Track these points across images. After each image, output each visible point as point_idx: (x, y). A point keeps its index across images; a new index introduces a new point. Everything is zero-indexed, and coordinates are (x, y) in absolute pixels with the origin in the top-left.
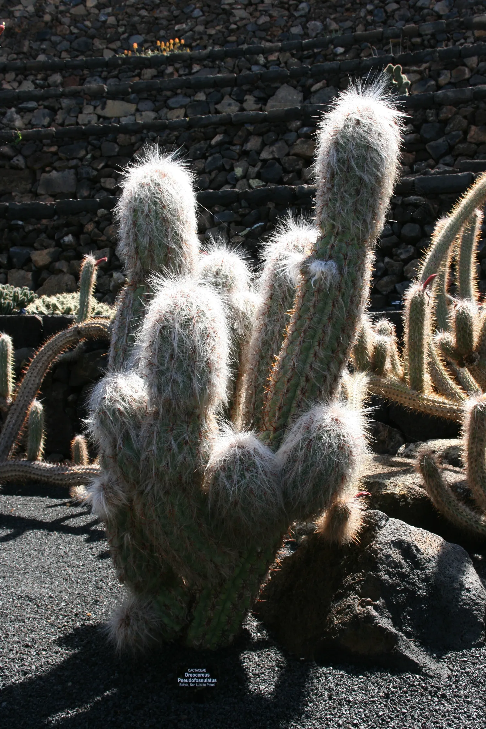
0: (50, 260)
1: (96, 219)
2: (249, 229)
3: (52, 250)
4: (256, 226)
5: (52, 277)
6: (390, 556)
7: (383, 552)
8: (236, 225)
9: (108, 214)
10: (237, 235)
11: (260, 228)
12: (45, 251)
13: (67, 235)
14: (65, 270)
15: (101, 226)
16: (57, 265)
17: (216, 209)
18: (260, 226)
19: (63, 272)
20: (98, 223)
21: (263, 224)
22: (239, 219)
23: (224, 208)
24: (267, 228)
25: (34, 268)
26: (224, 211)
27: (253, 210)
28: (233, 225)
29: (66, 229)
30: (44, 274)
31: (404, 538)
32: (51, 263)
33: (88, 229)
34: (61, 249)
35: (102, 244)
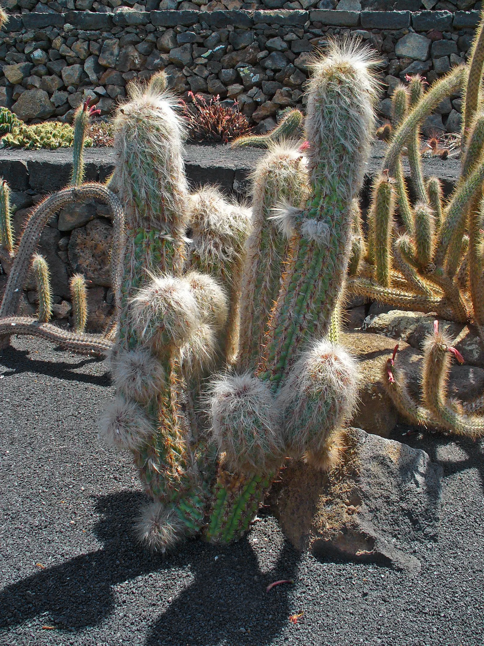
0: (22, 75)
1: (63, 34)
2: (211, 51)
3: (23, 64)
4: (217, 48)
5: (26, 92)
6: (370, 470)
7: (364, 467)
8: (198, 46)
9: (74, 29)
10: (200, 56)
11: (221, 51)
12: (17, 66)
13: (36, 49)
14: (38, 86)
15: (68, 42)
16: (29, 80)
17: (178, 29)
18: (221, 48)
19: (36, 87)
20: (65, 38)
21: (224, 46)
22: (201, 41)
23: (185, 28)
24: (227, 51)
25: (7, 83)
26: (186, 31)
27: (213, 32)
28: (195, 46)
29: (34, 43)
30: (18, 89)
31: (380, 452)
32: (23, 78)
33: (56, 44)
34: (31, 64)
35: (71, 60)
